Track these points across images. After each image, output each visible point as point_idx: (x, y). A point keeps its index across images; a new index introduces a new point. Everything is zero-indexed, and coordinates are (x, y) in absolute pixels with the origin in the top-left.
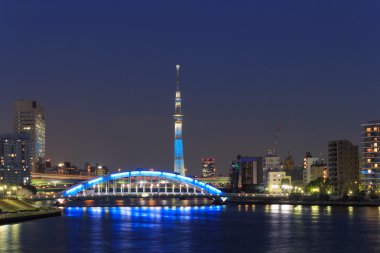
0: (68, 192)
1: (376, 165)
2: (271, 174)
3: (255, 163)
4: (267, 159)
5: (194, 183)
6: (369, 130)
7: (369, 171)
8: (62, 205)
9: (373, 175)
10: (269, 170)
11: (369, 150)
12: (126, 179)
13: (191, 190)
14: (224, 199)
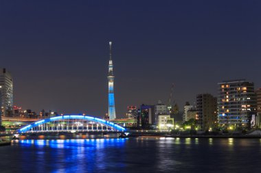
0: (21, 130)
1: (228, 111)
2: (160, 117)
3: (150, 109)
4: (158, 106)
5: (106, 123)
6: (223, 86)
7: (224, 115)
8: (18, 139)
9: (226, 117)
10: (159, 114)
11: (223, 100)
12: (66, 121)
13: (105, 128)
14: (127, 134)
